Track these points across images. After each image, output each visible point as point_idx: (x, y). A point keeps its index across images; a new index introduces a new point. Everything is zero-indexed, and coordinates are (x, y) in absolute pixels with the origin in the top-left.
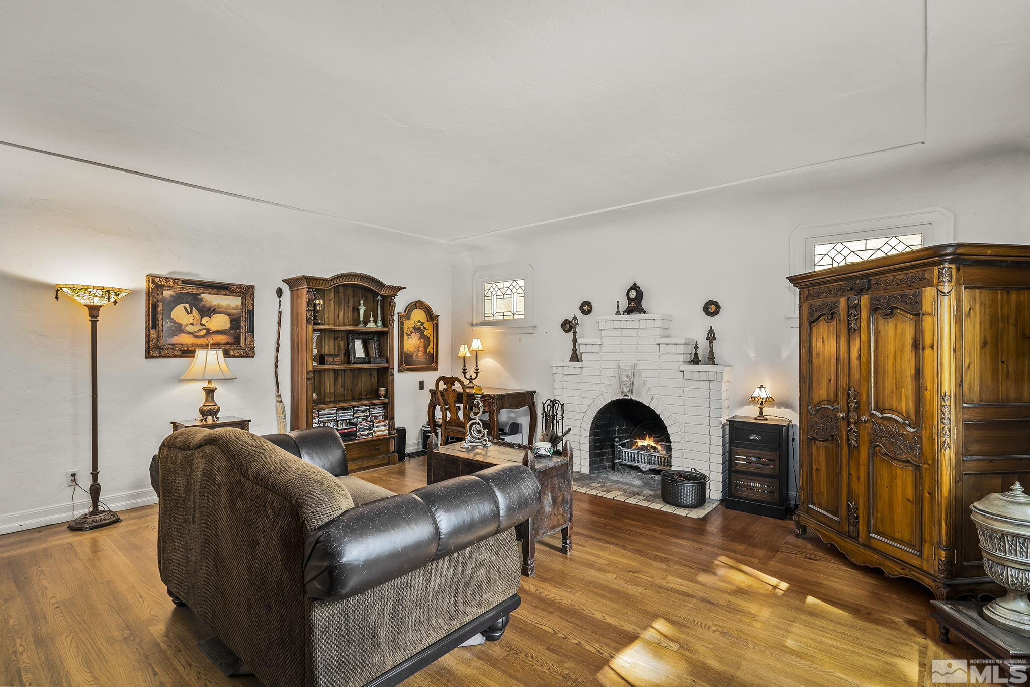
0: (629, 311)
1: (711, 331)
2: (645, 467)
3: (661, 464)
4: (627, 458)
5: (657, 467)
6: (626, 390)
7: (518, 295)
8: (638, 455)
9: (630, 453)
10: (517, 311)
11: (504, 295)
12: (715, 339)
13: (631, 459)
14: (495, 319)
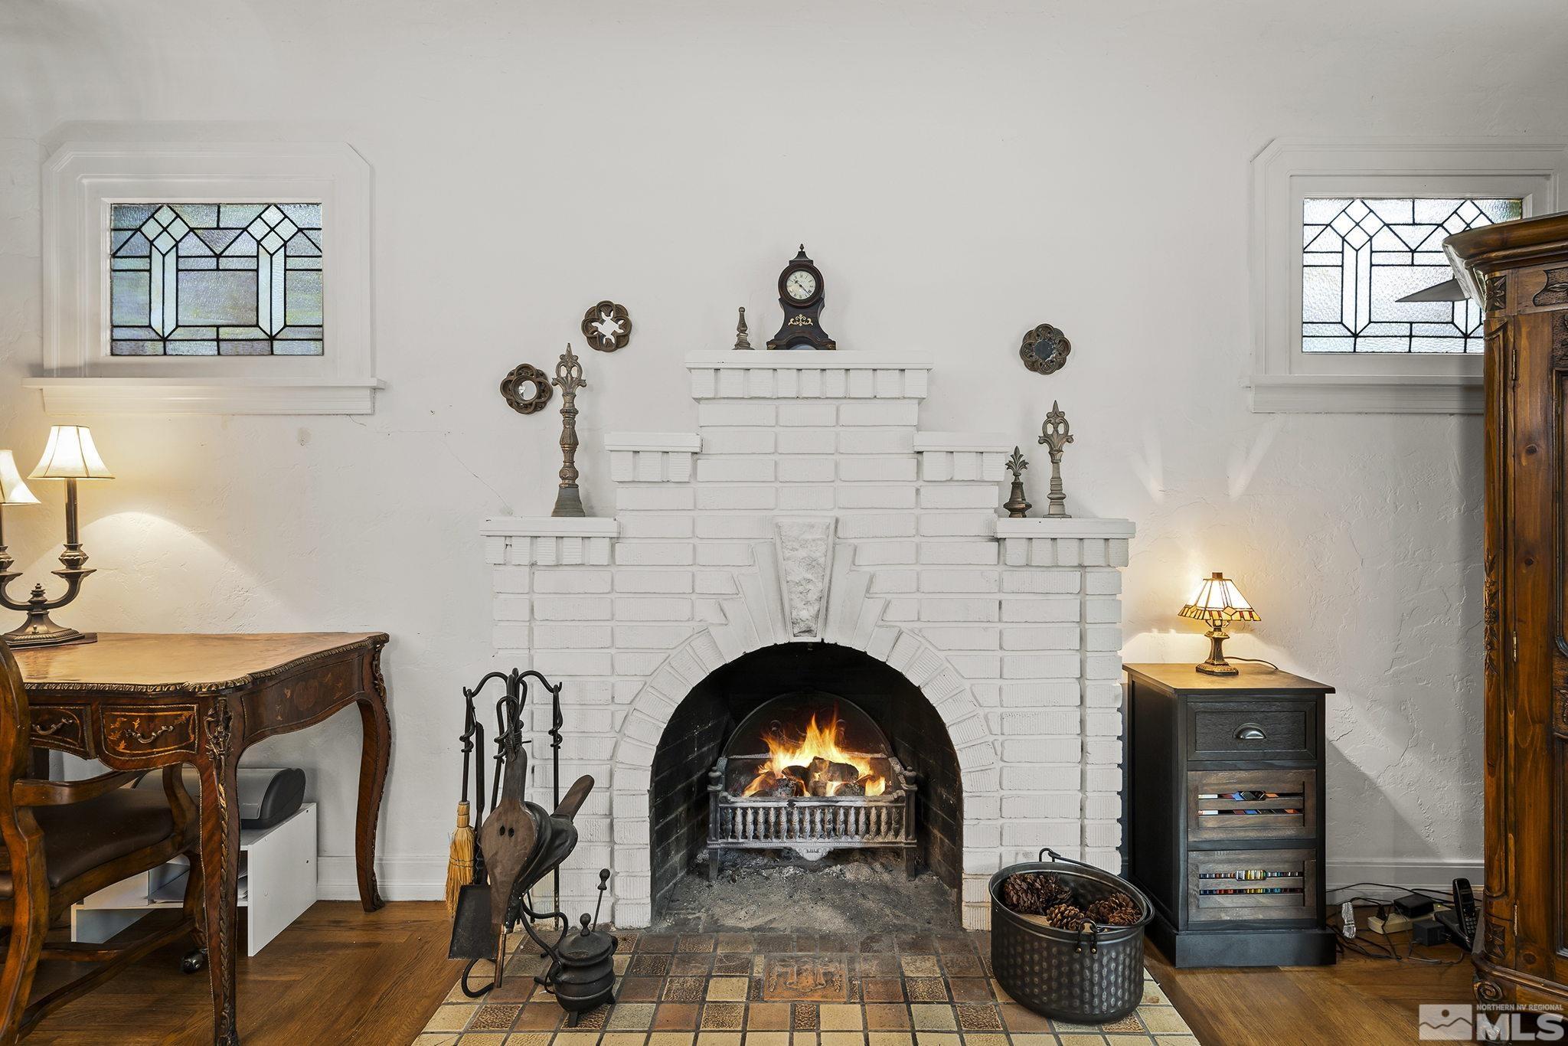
0: (786, 340)
1: (1056, 416)
2: (812, 848)
3: (868, 831)
4: (750, 827)
5: (856, 842)
6: (805, 614)
7: (292, 263)
8: (790, 815)
9: (761, 812)
10: (285, 326)
11: (218, 256)
12: (1070, 440)
13: (767, 830)
14: (169, 352)
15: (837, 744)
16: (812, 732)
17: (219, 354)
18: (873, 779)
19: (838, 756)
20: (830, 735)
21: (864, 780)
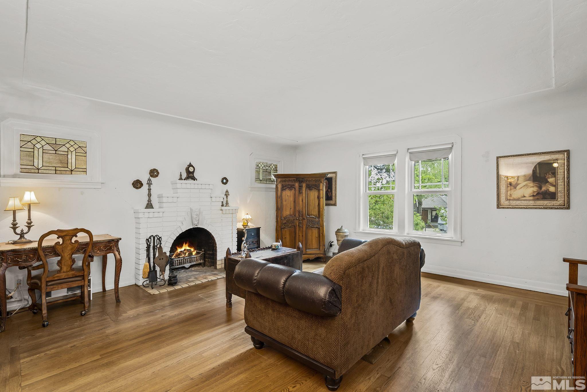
0: (187, 178)
1: (227, 191)
2: (187, 266)
3: (196, 261)
4: (177, 264)
5: (195, 263)
6: (196, 223)
7: (77, 154)
8: (184, 260)
9: (179, 261)
10: (76, 168)
11: (56, 151)
12: (229, 195)
13: (180, 264)
14: (39, 172)
15: (188, 246)
16: (184, 245)
17: (56, 173)
18: (194, 251)
19: (188, 248)
20: (187, 245)
21: (192, 252)
